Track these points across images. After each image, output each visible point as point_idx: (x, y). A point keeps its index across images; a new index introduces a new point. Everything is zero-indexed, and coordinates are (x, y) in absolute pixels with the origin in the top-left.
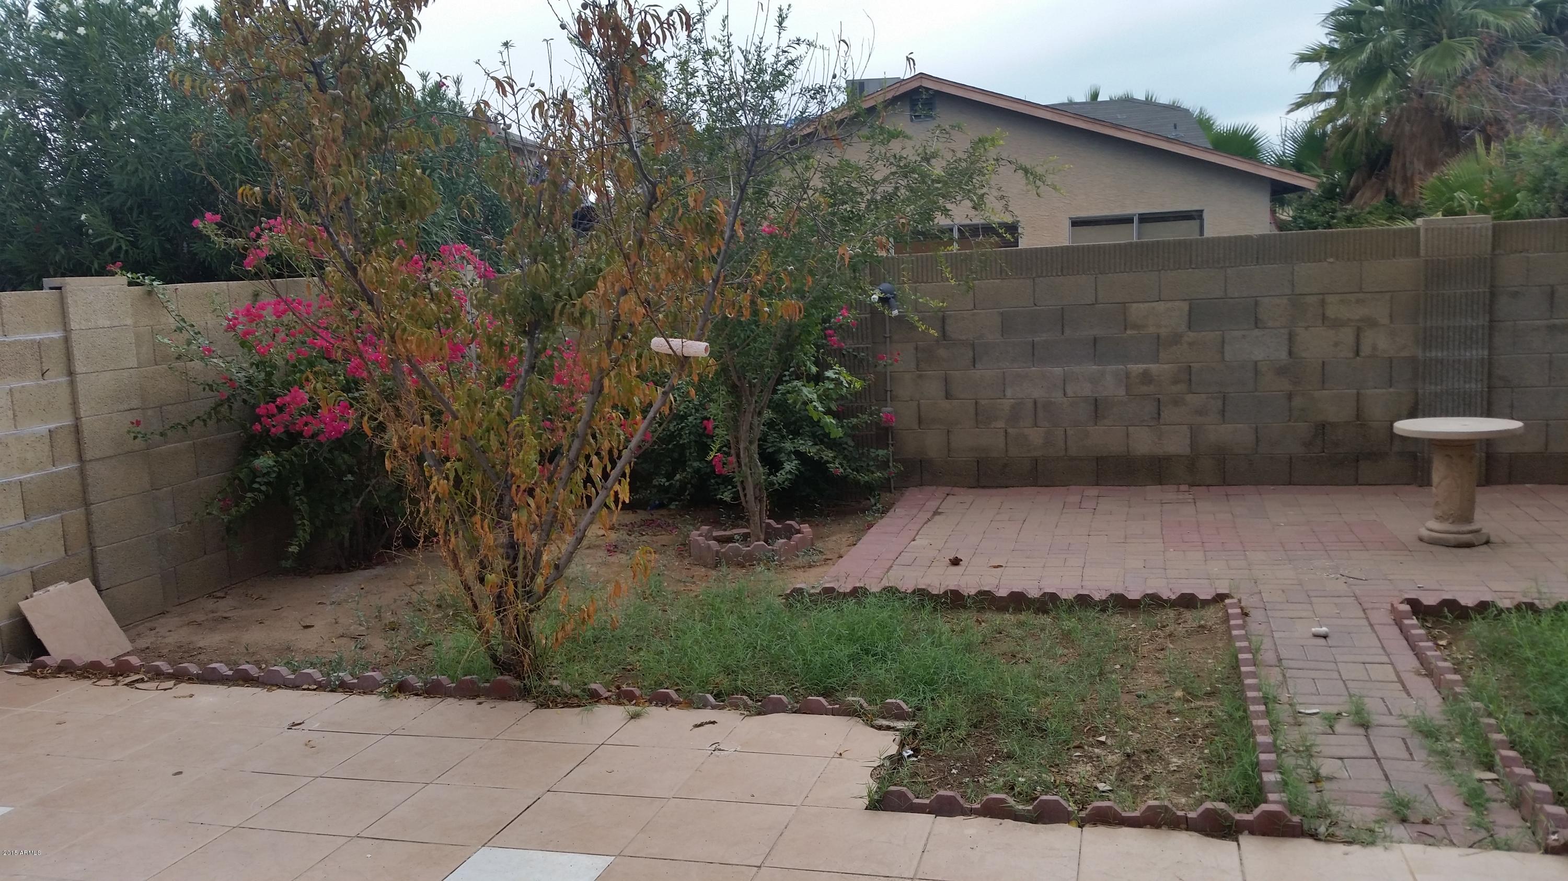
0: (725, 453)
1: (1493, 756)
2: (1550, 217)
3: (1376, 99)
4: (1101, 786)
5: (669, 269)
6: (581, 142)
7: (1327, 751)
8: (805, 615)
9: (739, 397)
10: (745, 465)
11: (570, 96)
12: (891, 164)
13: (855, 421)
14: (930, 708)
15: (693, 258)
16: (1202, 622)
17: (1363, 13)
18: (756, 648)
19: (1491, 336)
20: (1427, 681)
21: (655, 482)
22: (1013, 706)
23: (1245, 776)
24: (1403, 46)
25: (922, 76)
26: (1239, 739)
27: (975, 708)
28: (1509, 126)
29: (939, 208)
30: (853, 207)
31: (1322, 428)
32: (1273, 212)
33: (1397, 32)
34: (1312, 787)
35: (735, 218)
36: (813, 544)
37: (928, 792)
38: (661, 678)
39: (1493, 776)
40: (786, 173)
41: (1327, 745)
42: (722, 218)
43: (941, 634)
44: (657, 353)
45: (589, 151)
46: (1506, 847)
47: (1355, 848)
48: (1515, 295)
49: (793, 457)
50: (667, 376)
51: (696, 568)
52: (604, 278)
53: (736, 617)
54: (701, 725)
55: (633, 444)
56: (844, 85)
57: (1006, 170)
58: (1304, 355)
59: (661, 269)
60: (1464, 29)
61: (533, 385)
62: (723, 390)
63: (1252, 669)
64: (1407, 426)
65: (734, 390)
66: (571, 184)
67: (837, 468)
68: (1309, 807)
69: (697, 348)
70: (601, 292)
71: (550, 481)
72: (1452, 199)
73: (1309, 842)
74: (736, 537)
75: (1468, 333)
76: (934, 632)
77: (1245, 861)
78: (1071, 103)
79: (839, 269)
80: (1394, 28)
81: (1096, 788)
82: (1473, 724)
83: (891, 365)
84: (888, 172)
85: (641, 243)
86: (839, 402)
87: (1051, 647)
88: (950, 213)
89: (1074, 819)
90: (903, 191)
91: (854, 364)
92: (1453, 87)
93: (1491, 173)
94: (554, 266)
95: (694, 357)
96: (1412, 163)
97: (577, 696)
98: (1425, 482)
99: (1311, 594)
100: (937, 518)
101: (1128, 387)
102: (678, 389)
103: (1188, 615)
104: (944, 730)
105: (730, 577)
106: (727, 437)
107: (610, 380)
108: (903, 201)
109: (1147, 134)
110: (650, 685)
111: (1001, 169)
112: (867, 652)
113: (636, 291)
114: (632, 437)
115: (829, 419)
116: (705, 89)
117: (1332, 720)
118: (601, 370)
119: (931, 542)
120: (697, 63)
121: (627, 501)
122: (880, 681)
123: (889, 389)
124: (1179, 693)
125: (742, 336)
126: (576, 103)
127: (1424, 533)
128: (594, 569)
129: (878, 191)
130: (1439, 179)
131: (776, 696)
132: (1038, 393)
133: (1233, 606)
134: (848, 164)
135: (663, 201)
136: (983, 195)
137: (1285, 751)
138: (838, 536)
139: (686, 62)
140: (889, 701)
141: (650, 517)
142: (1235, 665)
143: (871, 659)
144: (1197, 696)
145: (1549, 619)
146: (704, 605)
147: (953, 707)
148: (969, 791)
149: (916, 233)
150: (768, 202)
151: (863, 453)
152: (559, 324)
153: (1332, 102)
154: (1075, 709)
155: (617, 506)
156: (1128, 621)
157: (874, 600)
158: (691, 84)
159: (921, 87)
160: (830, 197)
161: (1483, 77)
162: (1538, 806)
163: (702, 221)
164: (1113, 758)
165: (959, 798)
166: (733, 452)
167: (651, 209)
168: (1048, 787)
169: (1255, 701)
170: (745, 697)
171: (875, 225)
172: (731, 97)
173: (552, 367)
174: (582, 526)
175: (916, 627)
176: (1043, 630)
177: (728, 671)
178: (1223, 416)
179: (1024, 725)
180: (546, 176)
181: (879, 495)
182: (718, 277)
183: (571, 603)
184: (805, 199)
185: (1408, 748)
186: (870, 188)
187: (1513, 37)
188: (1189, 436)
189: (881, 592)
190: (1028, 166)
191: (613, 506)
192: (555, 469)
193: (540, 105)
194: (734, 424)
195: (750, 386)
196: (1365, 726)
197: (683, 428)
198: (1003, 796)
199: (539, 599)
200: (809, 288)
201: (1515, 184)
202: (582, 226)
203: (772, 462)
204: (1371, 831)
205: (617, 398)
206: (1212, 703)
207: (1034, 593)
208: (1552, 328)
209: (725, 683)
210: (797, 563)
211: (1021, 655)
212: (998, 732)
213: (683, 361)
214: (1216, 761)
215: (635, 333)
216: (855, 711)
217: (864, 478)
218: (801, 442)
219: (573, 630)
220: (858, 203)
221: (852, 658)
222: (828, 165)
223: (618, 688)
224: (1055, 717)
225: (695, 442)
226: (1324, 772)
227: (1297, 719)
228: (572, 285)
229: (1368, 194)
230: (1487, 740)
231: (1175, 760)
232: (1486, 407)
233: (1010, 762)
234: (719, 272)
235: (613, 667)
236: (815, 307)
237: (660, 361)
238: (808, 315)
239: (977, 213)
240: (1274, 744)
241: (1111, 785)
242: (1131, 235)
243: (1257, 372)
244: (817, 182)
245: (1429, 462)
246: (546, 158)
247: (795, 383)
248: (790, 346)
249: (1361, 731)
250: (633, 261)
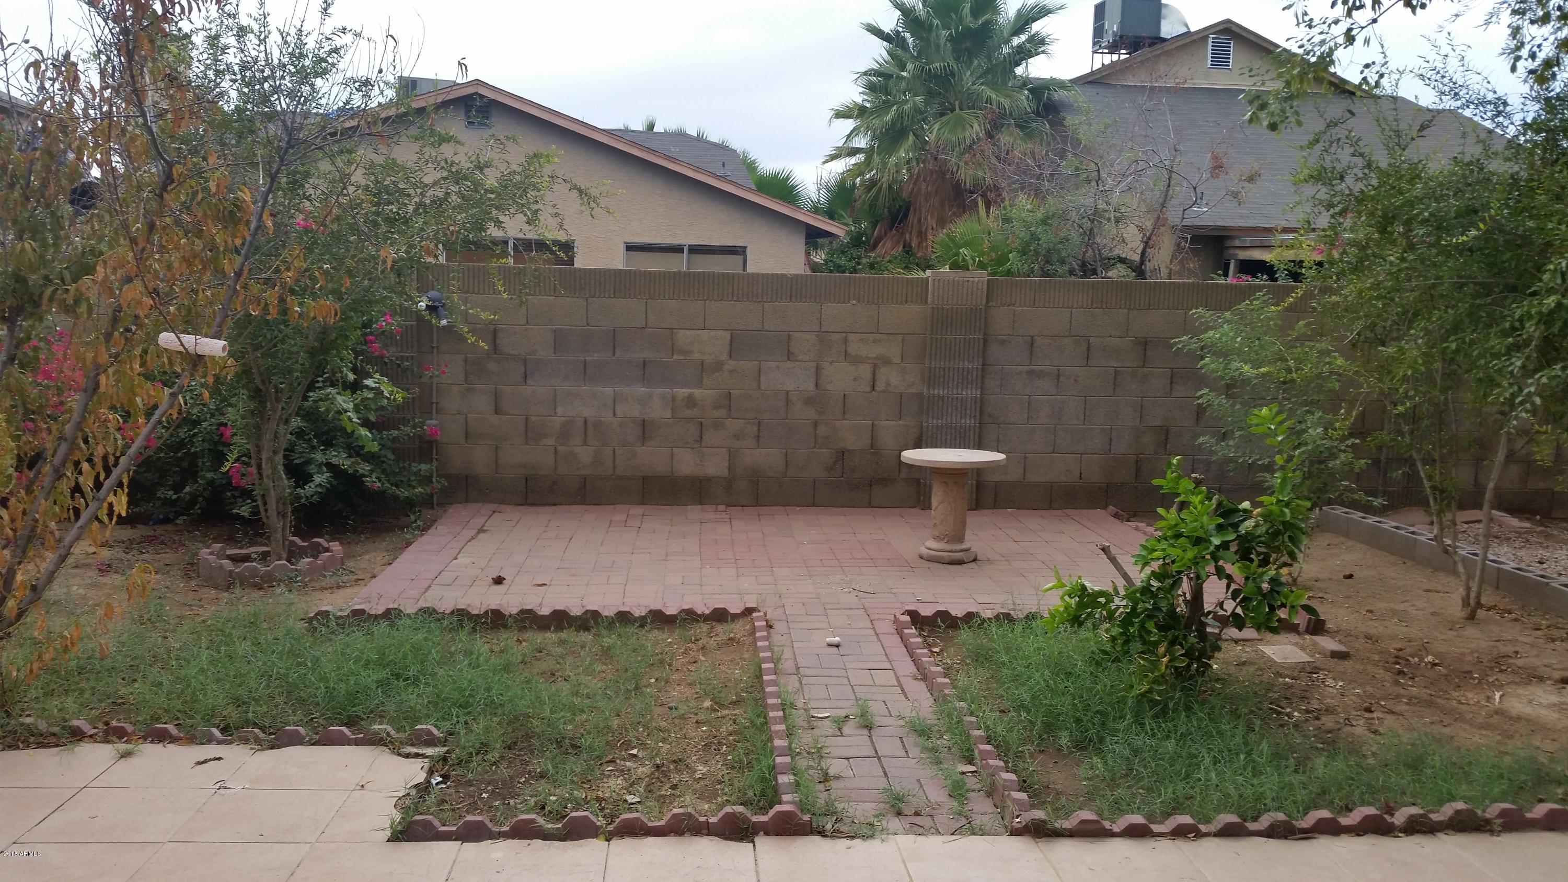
0: (244, 463)
1: (973, 751)
2: (1034, 276)
3: (899, 158)
4: (631, 798)
5: (184, 257)
6: (85, 110)
7: (836, 752)
8: (331, 640)
9: (263, 403)
10: (268, 477)
11: (73, 58)
12: (442, 168)
13: (395, 433)
14: (462, 732)
15: (213, 248)
16: (732, 635)
17: (891, 76)
18: (271, 676)
19: (983, 377)
20: (922, 684)
21: (159, 494)
22: (549, 726)
23: (763, 779)
24: (922, 113)
25: (478, 82)
26: (759, 744)
27: (510, 729)
28: (1004, 194)
29: (491, 219)
30: (399, 209)
31: (842, 454)
32: (808, 254)
33: (918, 99)
34: (821, 787)
35: (263, 208)
36: (343, 564)
37: (455, 819)
38: (159, 712)
39: (973, 768)
40: (325, 166)
41: (837, 746)
42: (248, 206)
43: (480, 655)
44: (166, 350)
45: (94, 120)
46: (981, 832)
47: (857, 842)
48: (1003, 342)
49: (325, 469)
50: (178, 376)
51: (204, 590)
52: (105, 262)
53: (249, 643)
54: (205, 762)
55: (132, 451)
56: (391, 79)
57: (560, 188)
58: (828, 387)
59: (175, 258)
60: (973, 103)
61: (11, 379)
62: (244, 393)
63: (773, 677)
64: (912, 455)
65: (258, 394)
66: (71, 156)
67: (373, 482)
68: (818, 805)
69: (214, 347)
70: (100, 279)
71: (29, 491)
72: (957, 254)
73: (817, 839)
74: (254, 556)
75: (965, 373)
76: (472, 653)
77: (759, 862)
78: (627, 130)
79: (383, 272)
80: (915, 95)
81: (626, 801)
82: (958, 722)
83: (437, 376)
84: (439, 176)
85: (151, 227)
86: (379, 413)
87: (590, 664)
88: (503, 225)
89: (602, 833)
90: (454, 197)
91: (396, 373)
92: (963, 154)
93: (989, 234)
94: (44, 245)
95: (210, 356)
96: (926, 219)
97: (54, 735)
98: (927, 506)
99: (827, 606)
100: (482, 535)
101: (673, 410)
102: (191, 391)
103: (719, 628)
104: (477, 754)
105: (245, 599)
106: (247, 446)
107: (108, 377)
108: (454, 208)
109: (697, 169)
110: (146, 720)
111: (556, 187)
112: (398, 677)
113: (143, 280)
114: (133, 442)
115: (364, 432)
116: (236, 68)
117: (840, 723)
118: (97, 366)
119: (473, 560)
120: (229, 40)
121: (124, 514)
122: (411, 707)
123: (434, 401)
124: (707, 704)
125: (269, 336)
126: (81, 67)
127: (924, 551)
128: (81, 591)
129: (428, 194)
130: (948, 235)
131: (292, 728)
132: (588, 412)
133: (759, 619)
134: (394, 162)
135: (180, 184)
136: (537, 211)
137: (799, 754)
138: (372, 555)
139: (217, 37)
140: (419, 727)
141: (152, 533)
142: (759, 676)
143: (402, 684)
144: (723, 705)
145: (1021, 627)
146: (212, 631)
147: (487, 729)
148: (499, 814)
149: (466, 242)
150: (304, 194)
151: (404, 467)
152: (49, 312)
153: (861, 157)
154: (610, 724)
155: (111, 519)
156: (665, 636)
157: (409, 621)
158: (220, 61)
159: (476, 93)
160: (374, 195)
161: (986, 148)
162: (1006, 793)
163: (225, 208)
164: (644, 770)
165: (487, 822)
166: (253, 462)
167: (166, 190)
168: (578, 804)
169: (775, 707)
170: (256, 730)
171: (422, 230)
172: (266, 79)
173: (37, 359)
174: (68, 539)
175: (453, 649)
176: (583, 647)
177: (238, 703)
178: (758, 440)
179: (559, 743)
180: (39, 143)
181: (420, 511)
182: (241, 270)
183: (52, 630)
184: (345, 195)
185: (904, 746)
186: (419, 191)
187: (1011, 114)
188: (727, 458)
189: (416, 613)
190: (583, 187)
191: (105, 519)
192: (36, 477)
193: (36, 64)
194: (256, 432)
195: (277, 392)
196: (869, 727)
197: (195, 435)
198: (532, 816)
199: (11, 624)
200: (347, 288)
201: (1008, 245)
202: (81, 203)
203: (299, 474)
204: (871, 825)
205: (115, 397)
206: (737, 712)
207: (576, 611)
208: (1031, 373)
209: (234, 715)
210: (324, 584)
211: (560, 674)
212: (532, 752)
213: (196, 360)
214: (738, 767)
215: (140, 326)
216: (382, 739)
217: (403, 493)
218: (334, 453)
219: (53, 660)
220: (406, 205)
221: (381, 684)
222: (372, 162)
223: (107, 724)
224: (589, 733)
225: (209, 450)
226: (832, 772)
227: (811, 722)
228: (66, 268)
229: (889, 244)
230: (969, 736)
231: (701, 768)
232: (977, 439)
233: (543, 781)
234: (243, 264)
235: (101, 701)
236: (354, 310)
237: (169, 359)
238: (347, 319)
239: (531, 228)
240: (790, 748)
241: (640, 797)
242: (681, 264)
243: (788, 401)
244: (358, 177)
245: (931, 488)
246: (40, 124)
247: (329, 390)
248: (325, 350)
249: (866, 732)
250: (141, 246)
